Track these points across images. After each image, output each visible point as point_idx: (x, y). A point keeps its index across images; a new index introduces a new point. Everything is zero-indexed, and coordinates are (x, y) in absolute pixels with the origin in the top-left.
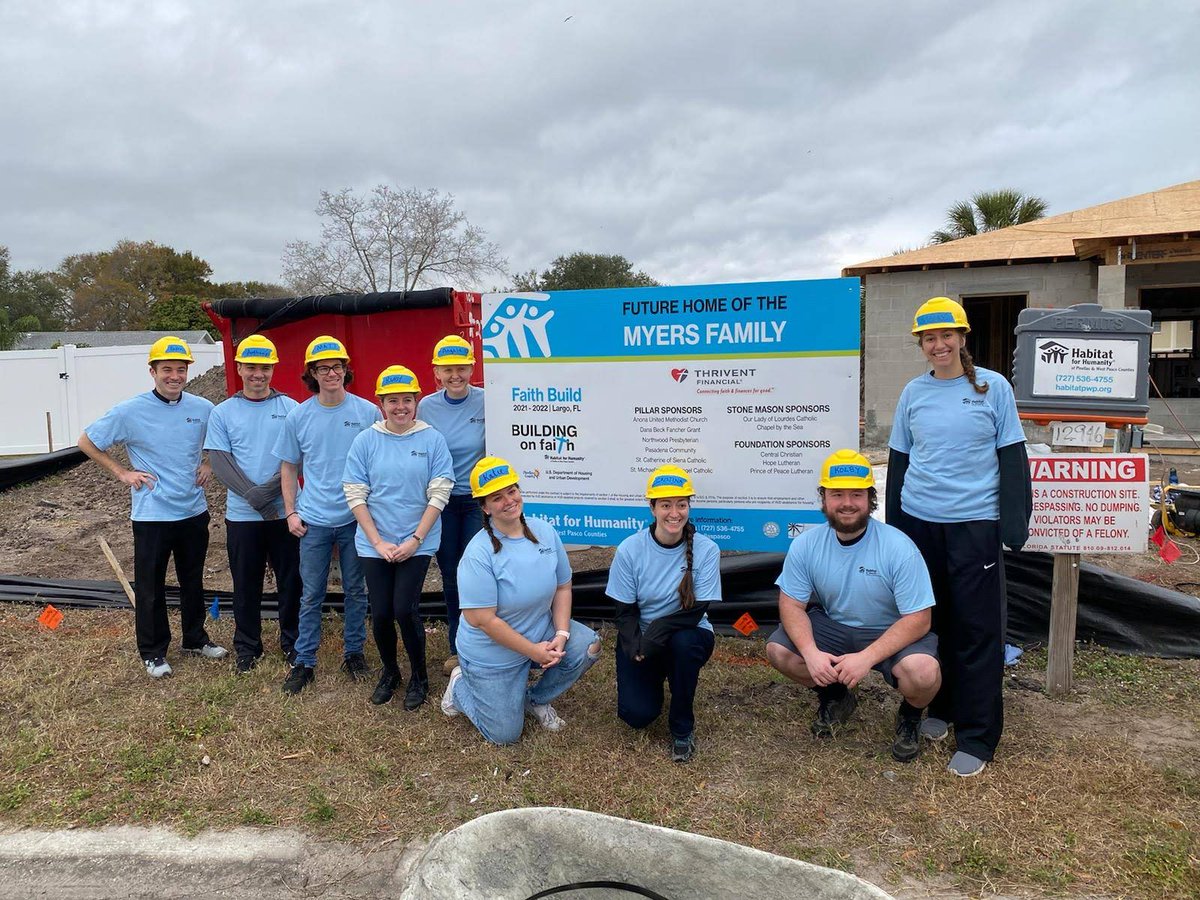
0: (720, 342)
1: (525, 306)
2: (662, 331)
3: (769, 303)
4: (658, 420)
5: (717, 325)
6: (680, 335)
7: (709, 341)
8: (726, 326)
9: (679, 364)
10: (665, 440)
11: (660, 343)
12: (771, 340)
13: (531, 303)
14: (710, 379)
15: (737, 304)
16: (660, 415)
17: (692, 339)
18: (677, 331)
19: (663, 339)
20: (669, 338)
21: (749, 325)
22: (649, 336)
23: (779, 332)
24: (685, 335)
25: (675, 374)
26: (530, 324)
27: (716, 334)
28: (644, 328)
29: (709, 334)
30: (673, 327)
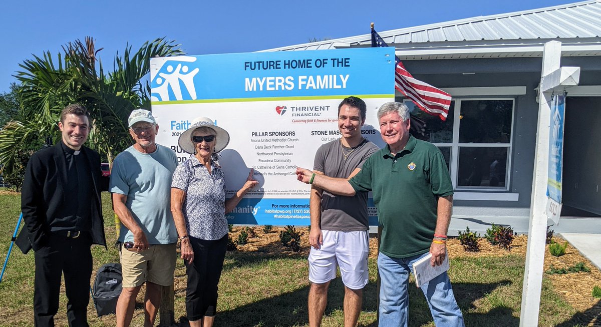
0: (307, 88)
1: (180, 66)
2: (270, 81)
3: (338, 62)
4: (267, 140)
5: (305, 77)
6: (281, 84)
7: (300, 88)
8: (311, 78)
9: (281, 103)
10: (272, 154)
11: (268, 89)
12: (340, 87)
13: (183, 64)
14: (301, 112)
15: (318, 63)
16: (268, 137)
17: (290, 86)
18: (280, 81)
19: (271, 86)
20: (274, 86)
21: (326, 77)
22: (261, 84)
23: (344, 82)
24: (285, 84)
25: (278, 109)
26: (182, 77)
27: (304, 83)
28: (258, 79)
29: (301, 83)
30: (277, 78)
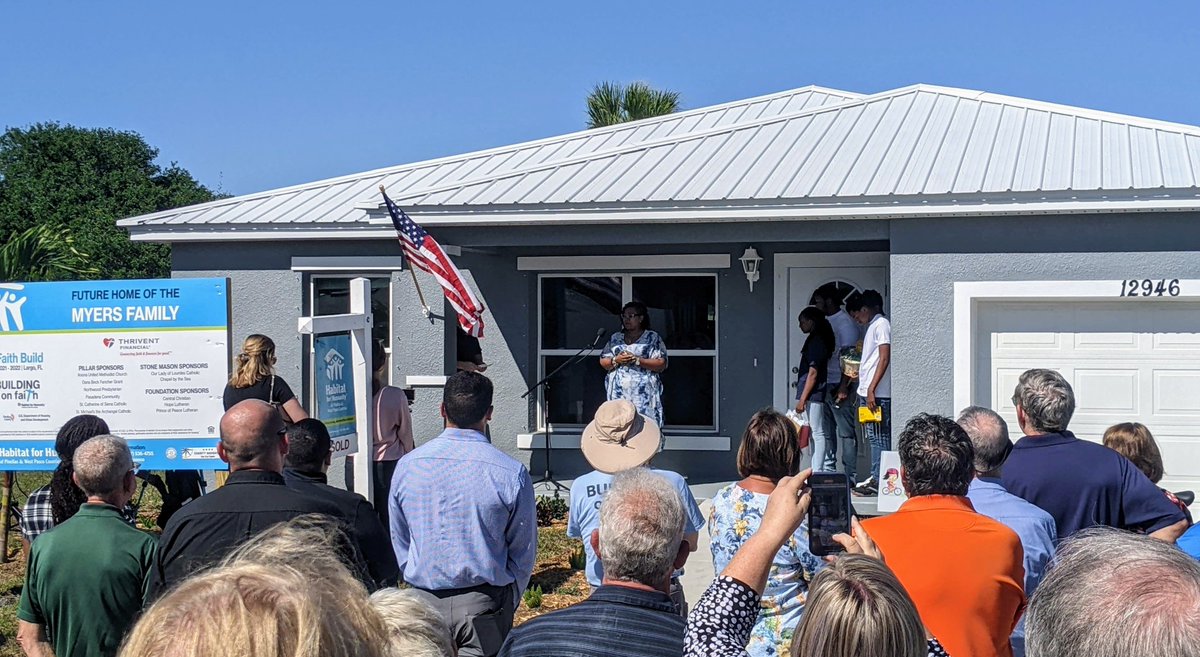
0: (136, 319)
1: (7, 294)
2: (98, 312)
3: (168, 293)
4: (94, 375)
5: (133, 308)
6: (109, 315)
7: (128, 319)
8: (139, 309)
9: (108, 335)
10: (99, 390)
11: (96, 320)
12: (169, 318)
13: (11, 291)
14: (129, 345)
15: (147, 294)
16: (95, 372)
17: (118, 317)
18: (108, 312)
19: (98, 317)
20: (101, 317)
21: (155, 308)
22: (88, 315)
23: (174, 313)
24: (113, 315)
25: (106, 342)
26: (10, 305)
27: (132, 314)
28: (86, 310)
29: (129, 314)
30: (105, 309)
